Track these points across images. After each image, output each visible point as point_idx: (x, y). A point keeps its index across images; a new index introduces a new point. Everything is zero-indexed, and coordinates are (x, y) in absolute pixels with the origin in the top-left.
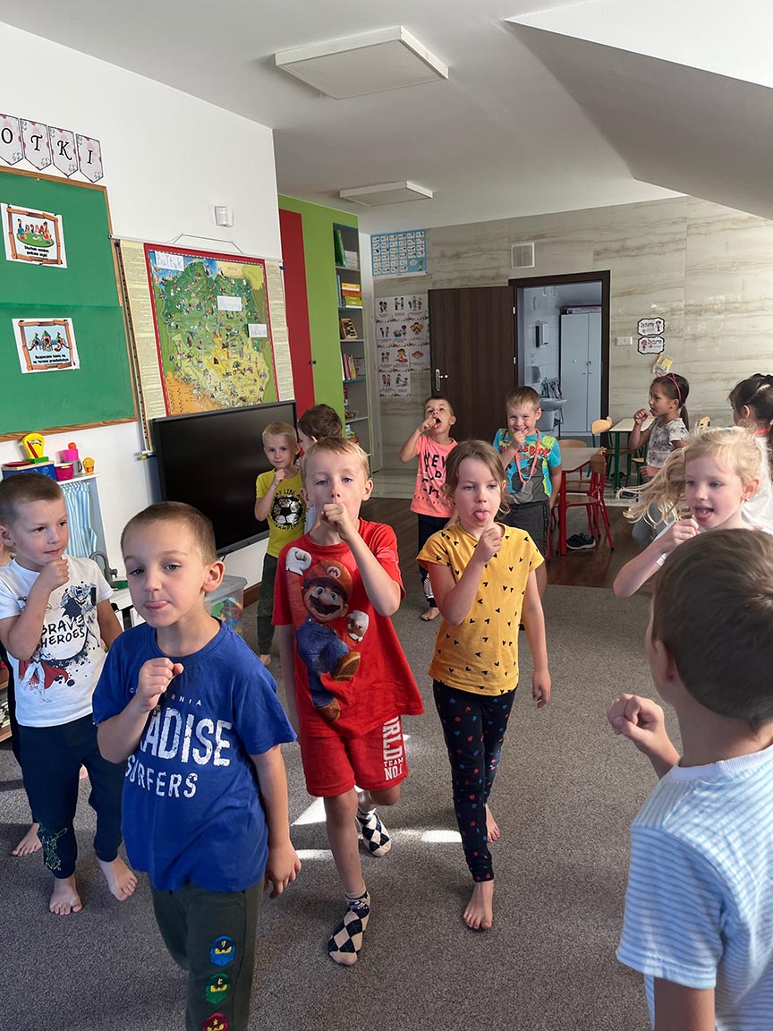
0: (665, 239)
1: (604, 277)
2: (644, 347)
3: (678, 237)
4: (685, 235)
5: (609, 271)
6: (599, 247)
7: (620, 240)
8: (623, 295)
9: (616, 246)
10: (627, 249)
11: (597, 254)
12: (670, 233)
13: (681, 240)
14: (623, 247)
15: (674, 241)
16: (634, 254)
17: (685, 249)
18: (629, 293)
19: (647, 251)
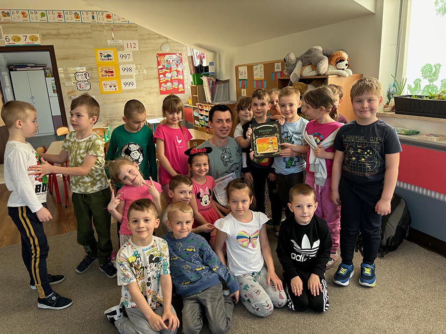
0: (81, 31)
1: (50, 49)
2: (80, 87)
3: (87, 31)
4: (90, 31)
5: (52, 46)
6: (45, 32)
7: (55, 29)
8: (63, 59)
9: (55, 32)
10: (61, 35)
11: (44, 36)
12: (83, 28)
13: (89, 33)
14: (58, 33)
15: (85, 33)
16: (65, 37)
17: (92, 37)
18: (67, 58)
19: (71, 37)
